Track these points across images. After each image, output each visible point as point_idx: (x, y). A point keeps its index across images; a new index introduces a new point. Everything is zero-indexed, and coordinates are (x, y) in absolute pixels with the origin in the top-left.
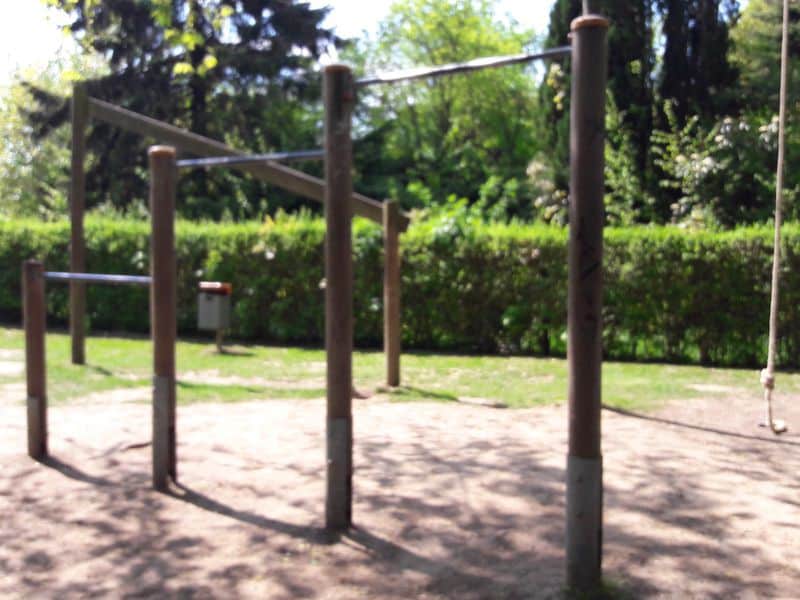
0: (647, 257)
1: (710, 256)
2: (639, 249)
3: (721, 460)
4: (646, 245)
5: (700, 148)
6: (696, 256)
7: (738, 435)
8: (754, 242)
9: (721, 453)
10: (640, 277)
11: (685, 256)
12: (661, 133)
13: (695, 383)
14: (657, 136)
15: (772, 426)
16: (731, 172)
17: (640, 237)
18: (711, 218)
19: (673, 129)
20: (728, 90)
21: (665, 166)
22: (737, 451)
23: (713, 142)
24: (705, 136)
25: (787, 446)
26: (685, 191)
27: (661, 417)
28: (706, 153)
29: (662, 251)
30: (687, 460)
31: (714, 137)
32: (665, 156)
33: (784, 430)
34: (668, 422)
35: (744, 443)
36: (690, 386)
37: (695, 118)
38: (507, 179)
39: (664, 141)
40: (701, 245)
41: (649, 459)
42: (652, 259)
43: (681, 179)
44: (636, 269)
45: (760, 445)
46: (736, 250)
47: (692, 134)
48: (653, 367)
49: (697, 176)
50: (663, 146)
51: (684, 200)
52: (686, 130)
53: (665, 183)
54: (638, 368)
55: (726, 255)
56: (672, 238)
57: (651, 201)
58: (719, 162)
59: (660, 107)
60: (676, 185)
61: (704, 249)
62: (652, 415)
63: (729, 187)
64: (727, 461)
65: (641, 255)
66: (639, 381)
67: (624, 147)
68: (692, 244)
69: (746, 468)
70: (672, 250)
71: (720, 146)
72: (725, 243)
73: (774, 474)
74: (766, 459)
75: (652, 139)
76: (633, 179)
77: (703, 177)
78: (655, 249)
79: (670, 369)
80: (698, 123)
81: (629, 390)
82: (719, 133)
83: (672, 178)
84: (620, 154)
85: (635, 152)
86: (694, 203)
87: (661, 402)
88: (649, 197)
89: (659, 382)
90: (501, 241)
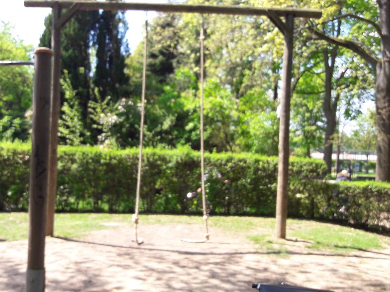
0: (85, 161)
1: (114, 161)
2: (81, 157)
3: (111, 261)
4: (84, 155)
5: (111, 111)
6: (108, 161)
7: (121, 247)
8: (133, 156)
9: (112, 257)
10: (81, 171)
11: (102, 161)
12: (93, 102)
13: (105, 222)
14: (91, 104)
15: (137, 241)
16: (125, 123)
17: (81, 152)
18: (115, 144)
19: (99, 101)
20: (125, 86)
21: (95, 118)
22: (119, 255)
23: (117, 109)
24: (113, 106)
25: (143, 250)
26: (104, 130)
27: (86, 241)
28: (114, 113)
29: (91, 158)
30: (95, 262)
31: (118, 106)
32: (95, 113)
33: (142, 243)
34: (89, 243)
35: (123, 250)
36: (102, 224)
37: (109, 97)
38: (14, 118)
39: (95, 106)
40: (110, 156)
41: (77, 263)
42: (87, 162)
43: (102, 125)
44: (79, 167)
45: (130, 251)
46: (126, 159)
47: (108, 104)
48: (86, 215)
49: (110, 123)
50: (94, 109)
51: (104, 134)
52: (105, 102)
53: (95, 126)
54: (78, 215)
55: (121, 161)
56: (96, 152)
57: (88, 134)
58: (120, 118)
59: (93, 90)
60: (100, 127)
61: (111, 158)
62: (81, 240)
63: (124, 130)
64: (114, 261)
65: (82, 160)
66: (78, 222)
67: (76, 107)
68: (106, 155)
69: (122, 264)
70: (96, 158)
71: (121, 111)
72: (121, 155)
73: (134, 265)
74: (132, 258)
75: (89, 105)
76: (80, 123)
77: (113, 124)
78: (88, 157)
79: (94, 215)
80: (110, 100)
81: (72, 227)
82: (120, 105)
83: (98, 124)
84: (74, 110)
85: (81, 110)
86: (108, 136)
87: (87, 233)
88: (87, 132)
89: (88, 222)
90: (8, 151)
